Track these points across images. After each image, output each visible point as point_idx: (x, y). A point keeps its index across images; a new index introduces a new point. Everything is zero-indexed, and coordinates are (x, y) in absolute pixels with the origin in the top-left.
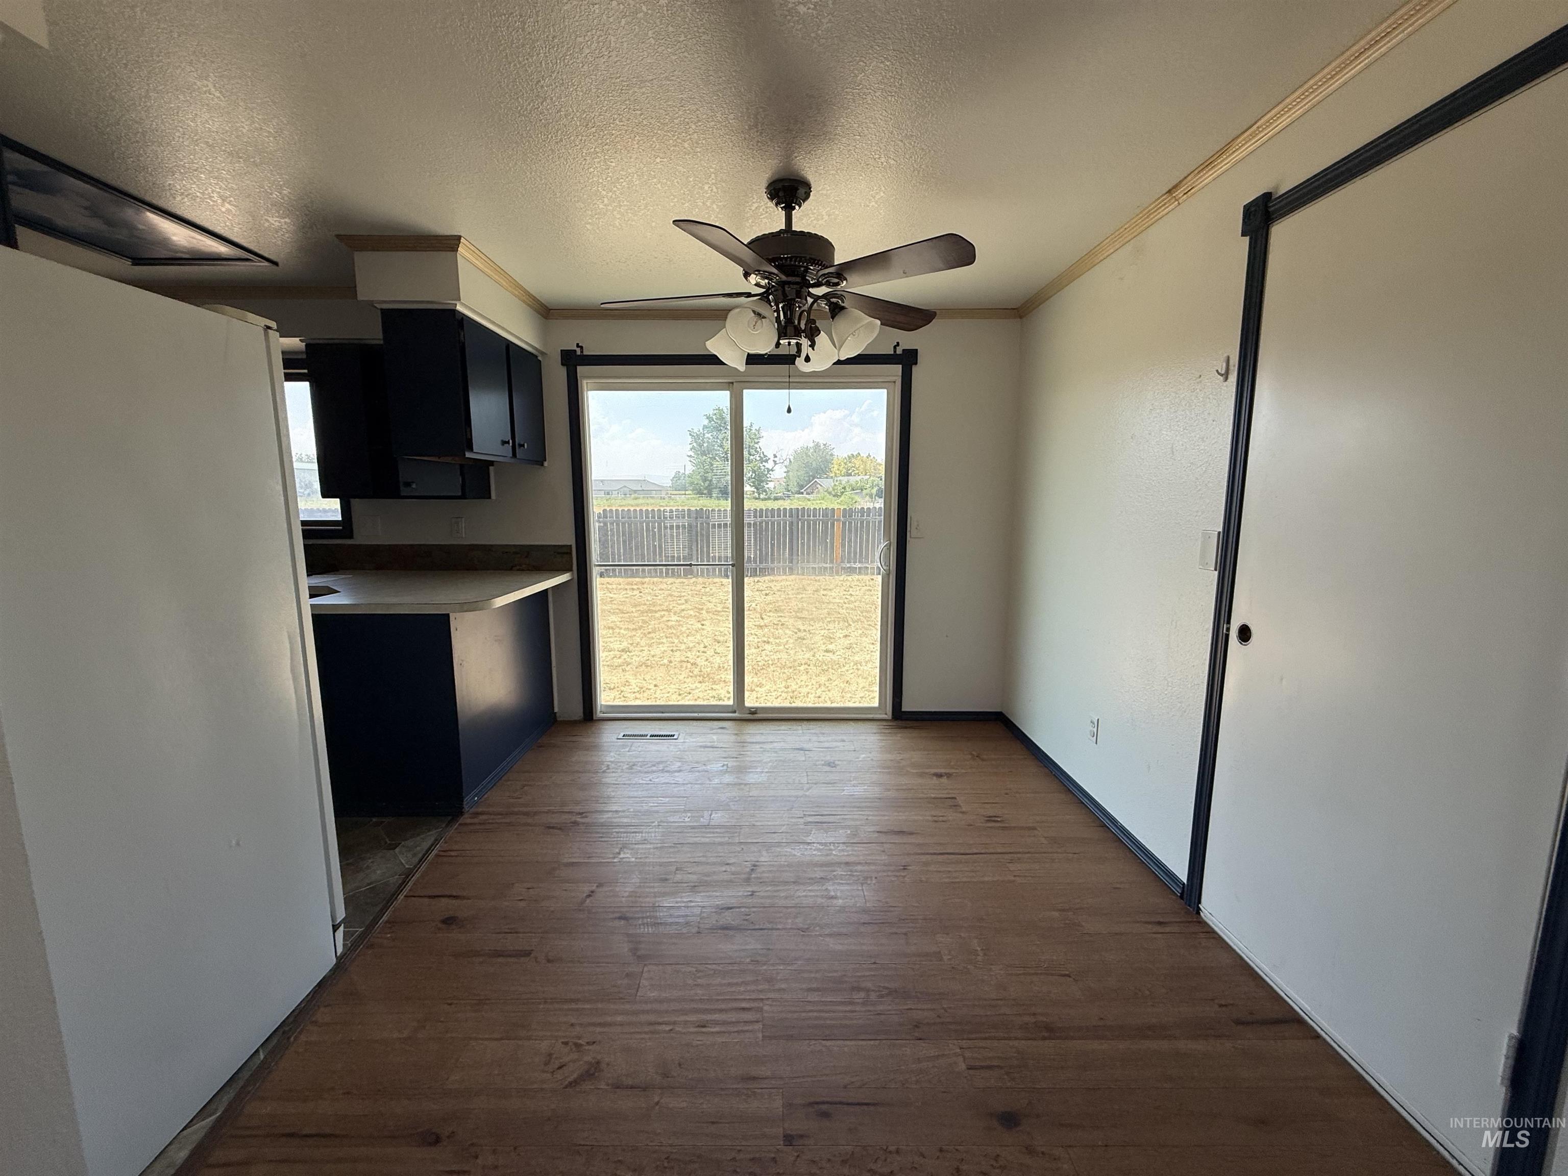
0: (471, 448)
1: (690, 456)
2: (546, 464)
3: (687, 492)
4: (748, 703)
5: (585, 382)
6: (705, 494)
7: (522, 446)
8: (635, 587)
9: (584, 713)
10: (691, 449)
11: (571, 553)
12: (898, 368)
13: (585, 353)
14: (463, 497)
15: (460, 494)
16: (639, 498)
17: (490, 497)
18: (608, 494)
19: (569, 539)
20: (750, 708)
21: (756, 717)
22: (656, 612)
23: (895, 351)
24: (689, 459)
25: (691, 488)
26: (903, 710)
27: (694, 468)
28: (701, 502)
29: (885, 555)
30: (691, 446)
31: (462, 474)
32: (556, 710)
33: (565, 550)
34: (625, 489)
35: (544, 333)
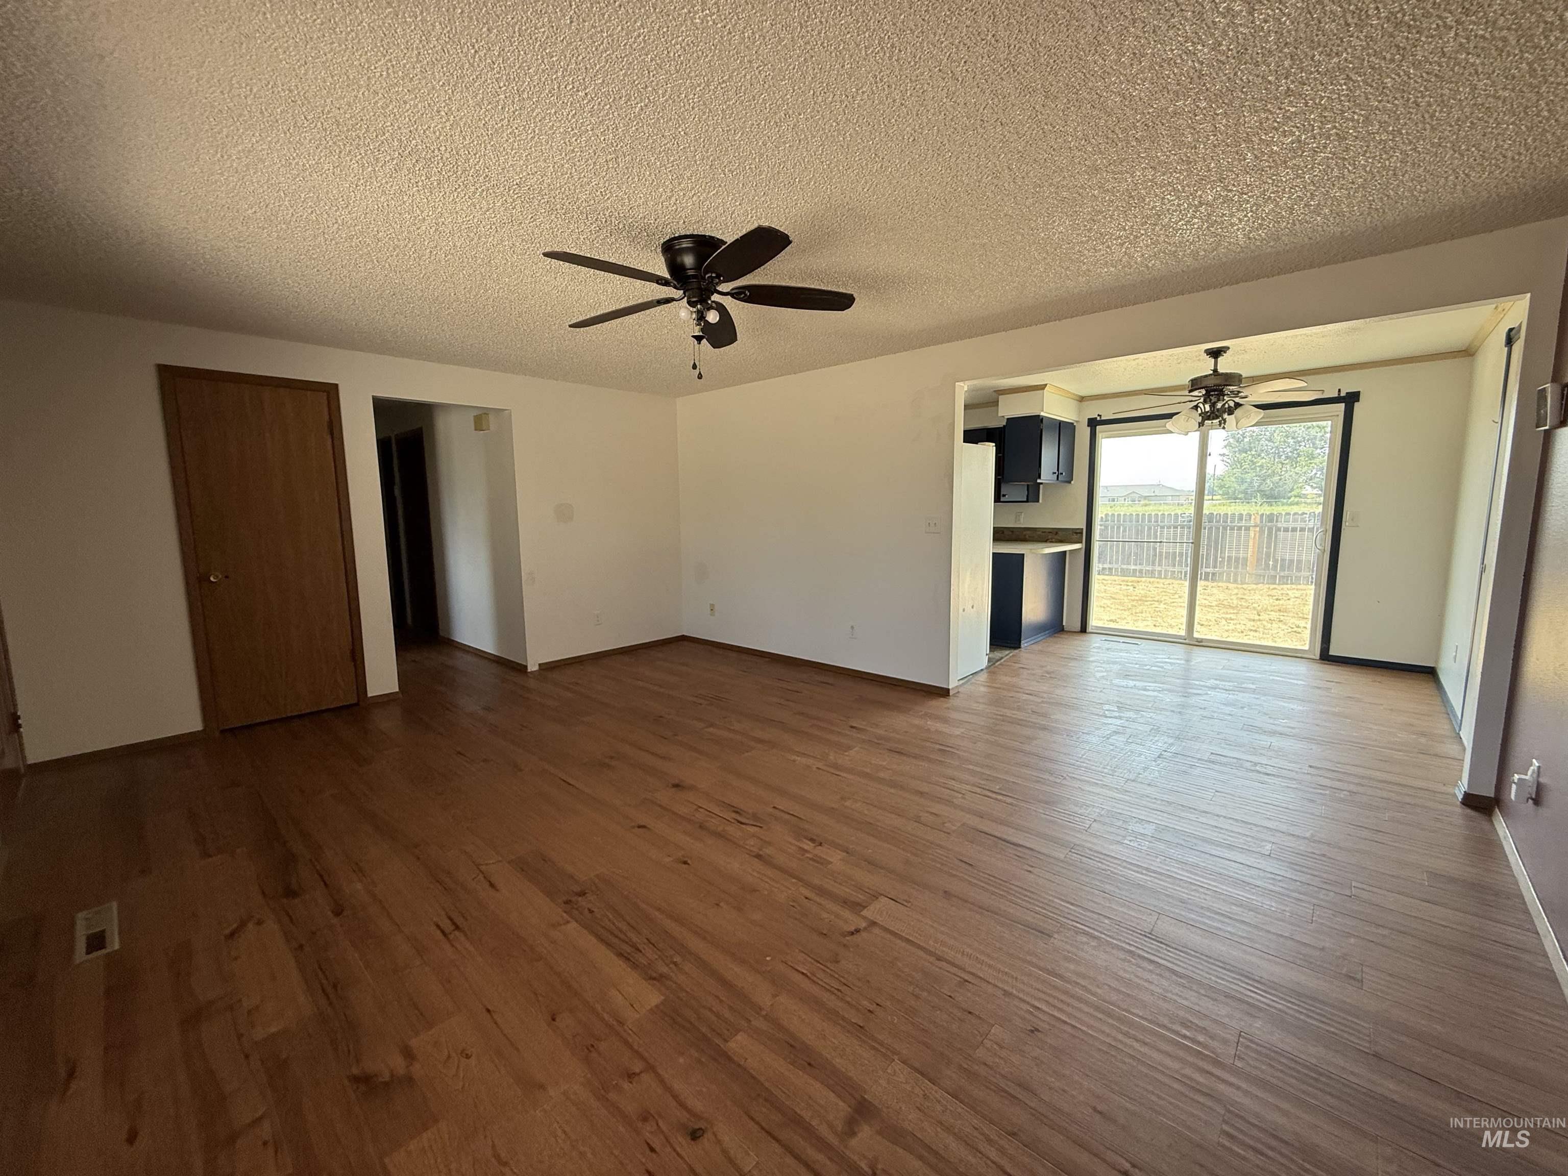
0: (1039, 477)
1: (1224, 455)
2: (1072, 482)
3: (1215, 498)
4: (1196, 635)
5: (1100, 435)
6: (1240, 499)
7: (1062, 474)
8: (1130, 584)
9: (1081, 627)
10: (1225, 447)
11: (1082, 533)
12: (1342, 406)
13: (1103, 418)
14: (1027, 501)
15: (1025, 500)
16: (1150, 505)
17: (1038, 501)
18: (1113, 500)
19: (1083, 526)
20: (1197, 639)
21: (1200, 644)
22: (1147, 601)
23: (1339, 394)
24: (1221, 458)
25: (1221, 492)
26: (1330, 654)
27: (1227, 469)
28: (1233, 508)
29: (1321, 540)
30: (1226, 442)
31: (1028, 490)
32: (1064, 624)
33: (1078, 531)
34: (1135, 495)
35: (1080, 411)
